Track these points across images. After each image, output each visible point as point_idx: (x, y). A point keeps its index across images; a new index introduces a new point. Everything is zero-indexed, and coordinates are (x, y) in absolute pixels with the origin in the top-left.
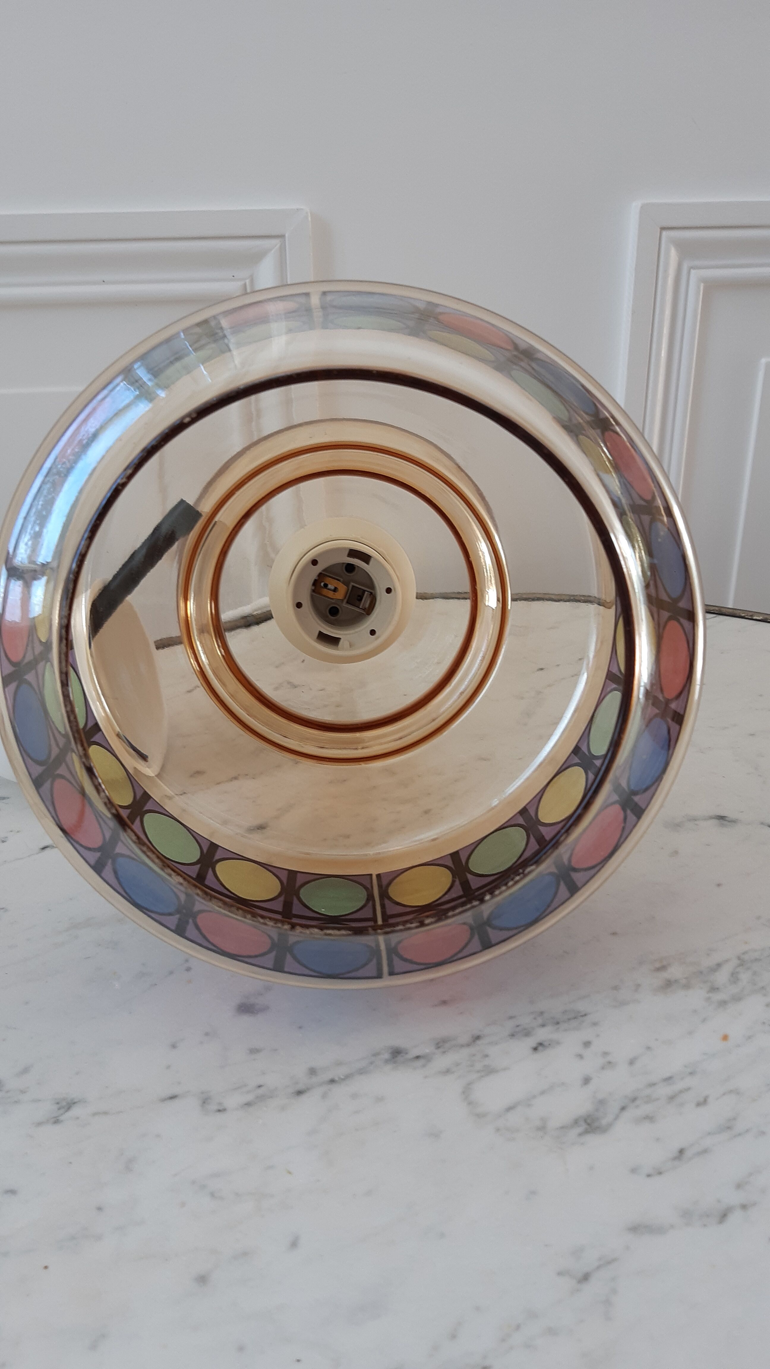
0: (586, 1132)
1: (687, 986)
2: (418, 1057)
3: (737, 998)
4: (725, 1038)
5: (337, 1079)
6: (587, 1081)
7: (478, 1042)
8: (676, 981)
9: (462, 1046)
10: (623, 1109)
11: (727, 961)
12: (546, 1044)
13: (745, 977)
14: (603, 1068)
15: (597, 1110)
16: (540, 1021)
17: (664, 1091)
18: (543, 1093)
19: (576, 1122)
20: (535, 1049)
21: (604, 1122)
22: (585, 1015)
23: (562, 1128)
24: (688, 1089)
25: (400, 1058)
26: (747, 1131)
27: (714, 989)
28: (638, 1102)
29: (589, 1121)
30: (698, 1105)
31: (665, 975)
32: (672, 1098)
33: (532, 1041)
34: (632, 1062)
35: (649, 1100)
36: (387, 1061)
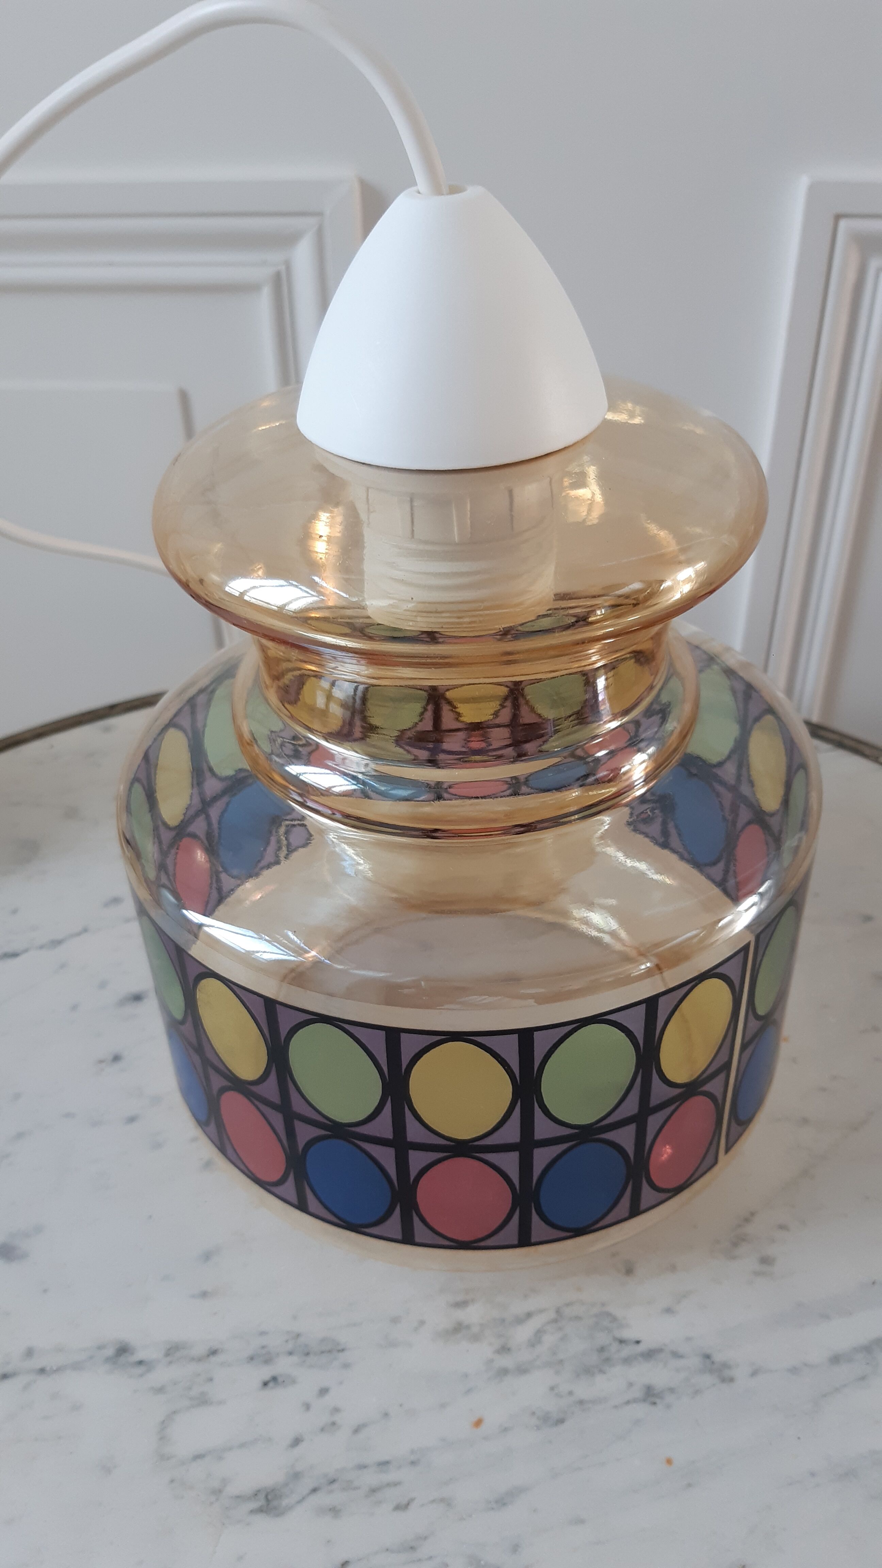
0: (261, 1510)
1: (476, 1338)
2: (140, 1363)
3: (522, 1370)
4: (478, 1423)
5: (48, 1369)
6: (297, 1442)
7: (213, 1359)
8: (468, 1327)
9: (193, 1359)
10: (314, 1490)
11: (541, 1311)
12: (280, 1380)
13: (549, 1339)
14: (322, 1430)
15: (286, 1485)
16: (290, 1346)
17: (371, 1478)
18: (243, 1445)
19: (256, 1494)
20: (265, 1384)
21: (285, 1502)
22: (343, 1350)
23: (238, 1497)
24: (396, 1484)
25: (122, 1359)
26: (430, 1558)
27: (504, 1349)
28: (335, 1486)
29: (270, 1497)
30: (398, 1508)
31: (461, 1315)
32: (373, 1491)
33: (266, 1373)
34: (357, 1430)
35: (349, 1486)
36: (108, 1360)
